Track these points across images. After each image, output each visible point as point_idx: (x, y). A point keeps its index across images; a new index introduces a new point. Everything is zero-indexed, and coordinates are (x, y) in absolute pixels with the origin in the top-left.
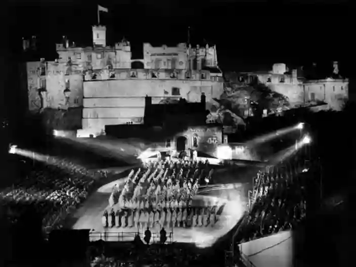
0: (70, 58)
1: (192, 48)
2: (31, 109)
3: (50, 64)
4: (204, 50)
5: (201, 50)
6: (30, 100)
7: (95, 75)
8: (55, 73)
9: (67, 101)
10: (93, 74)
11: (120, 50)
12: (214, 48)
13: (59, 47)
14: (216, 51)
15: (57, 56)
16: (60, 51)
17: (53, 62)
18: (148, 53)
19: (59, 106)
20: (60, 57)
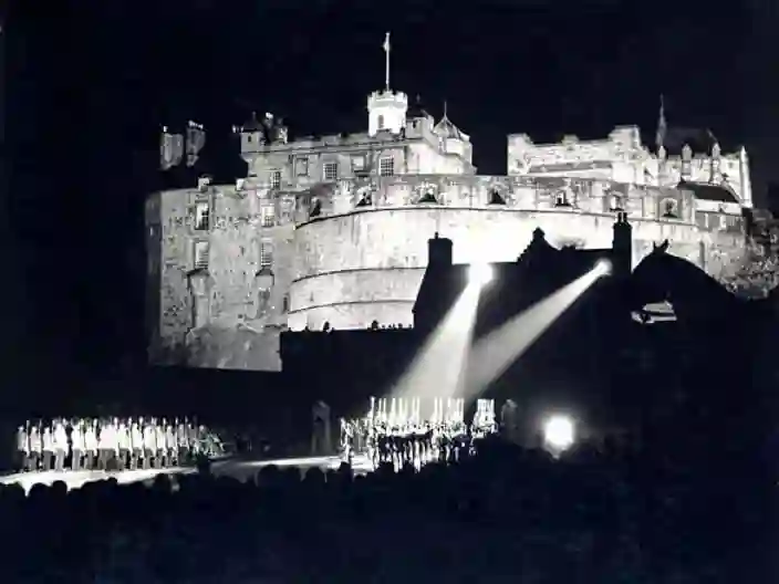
0: (278, 175)
1: (667, 157)
2: (166, 331)
3: (223, 192)
4: (707, 161)
5: (696, 162)
6: (165, 303)
7: (319, 206)
8: (235, 220)
9: (263, 307)
10: (314, 199)
11: (419, 139)
12: (738, 157)
13: (251, 142)
14: (745, 168)
15: (243, 170)
16: (250, 153)
17: (231, 189)
18: (520, 165)
19: (241, 321)
20: (251, 172)
